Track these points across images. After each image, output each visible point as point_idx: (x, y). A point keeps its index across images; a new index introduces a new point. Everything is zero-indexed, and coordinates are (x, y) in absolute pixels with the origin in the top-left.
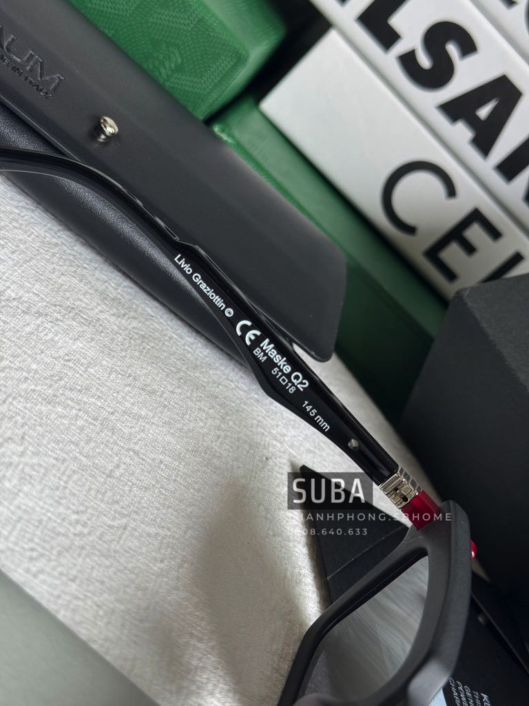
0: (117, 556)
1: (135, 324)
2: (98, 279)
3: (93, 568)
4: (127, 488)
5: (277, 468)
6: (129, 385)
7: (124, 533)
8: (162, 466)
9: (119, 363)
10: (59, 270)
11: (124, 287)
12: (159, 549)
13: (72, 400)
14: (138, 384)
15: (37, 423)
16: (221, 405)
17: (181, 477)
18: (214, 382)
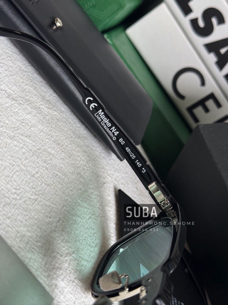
0: (31, 211)
1: (55, 113)
2: (42, 90)
3: (18, 215)
4: (40, 183)
5: (107, 188)
6: (49, 139)
7: (36, 202)
8: (57, 177)
9: (46, 128)
10: (25, 83)
11: (53, 96)
12: (50, 213)
13: (22, 140)
14: (52, 139)
15: (4, 147)
16: (88, 156)
17: (65, 183)
18: (86, 146)
